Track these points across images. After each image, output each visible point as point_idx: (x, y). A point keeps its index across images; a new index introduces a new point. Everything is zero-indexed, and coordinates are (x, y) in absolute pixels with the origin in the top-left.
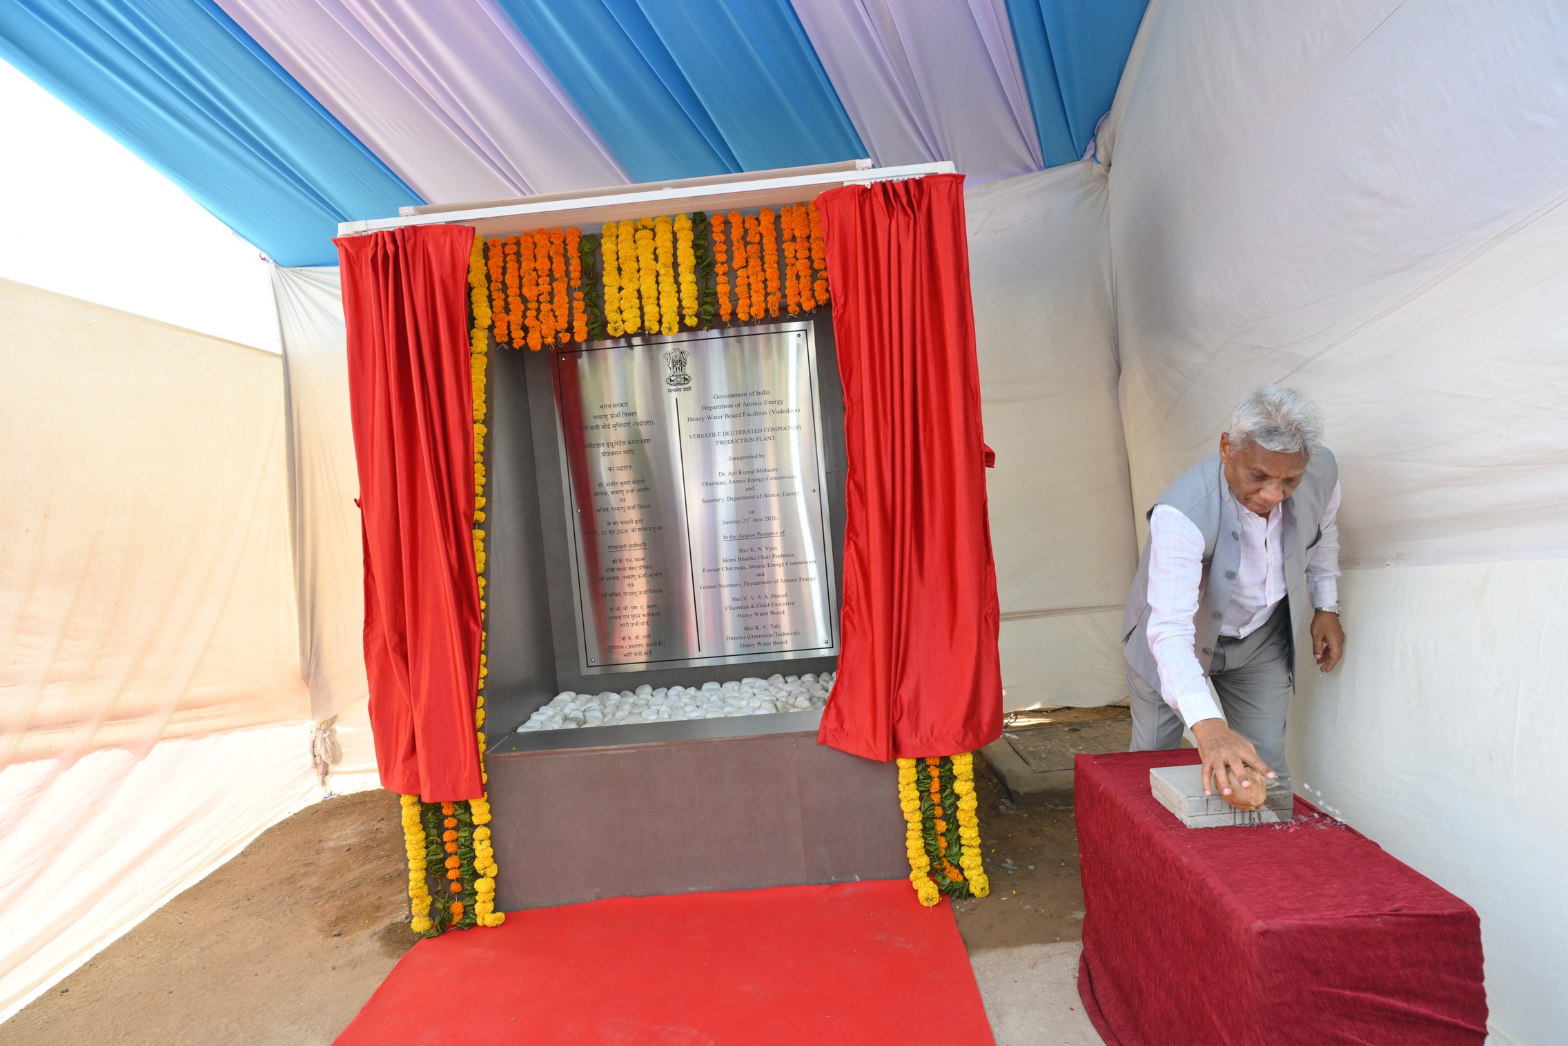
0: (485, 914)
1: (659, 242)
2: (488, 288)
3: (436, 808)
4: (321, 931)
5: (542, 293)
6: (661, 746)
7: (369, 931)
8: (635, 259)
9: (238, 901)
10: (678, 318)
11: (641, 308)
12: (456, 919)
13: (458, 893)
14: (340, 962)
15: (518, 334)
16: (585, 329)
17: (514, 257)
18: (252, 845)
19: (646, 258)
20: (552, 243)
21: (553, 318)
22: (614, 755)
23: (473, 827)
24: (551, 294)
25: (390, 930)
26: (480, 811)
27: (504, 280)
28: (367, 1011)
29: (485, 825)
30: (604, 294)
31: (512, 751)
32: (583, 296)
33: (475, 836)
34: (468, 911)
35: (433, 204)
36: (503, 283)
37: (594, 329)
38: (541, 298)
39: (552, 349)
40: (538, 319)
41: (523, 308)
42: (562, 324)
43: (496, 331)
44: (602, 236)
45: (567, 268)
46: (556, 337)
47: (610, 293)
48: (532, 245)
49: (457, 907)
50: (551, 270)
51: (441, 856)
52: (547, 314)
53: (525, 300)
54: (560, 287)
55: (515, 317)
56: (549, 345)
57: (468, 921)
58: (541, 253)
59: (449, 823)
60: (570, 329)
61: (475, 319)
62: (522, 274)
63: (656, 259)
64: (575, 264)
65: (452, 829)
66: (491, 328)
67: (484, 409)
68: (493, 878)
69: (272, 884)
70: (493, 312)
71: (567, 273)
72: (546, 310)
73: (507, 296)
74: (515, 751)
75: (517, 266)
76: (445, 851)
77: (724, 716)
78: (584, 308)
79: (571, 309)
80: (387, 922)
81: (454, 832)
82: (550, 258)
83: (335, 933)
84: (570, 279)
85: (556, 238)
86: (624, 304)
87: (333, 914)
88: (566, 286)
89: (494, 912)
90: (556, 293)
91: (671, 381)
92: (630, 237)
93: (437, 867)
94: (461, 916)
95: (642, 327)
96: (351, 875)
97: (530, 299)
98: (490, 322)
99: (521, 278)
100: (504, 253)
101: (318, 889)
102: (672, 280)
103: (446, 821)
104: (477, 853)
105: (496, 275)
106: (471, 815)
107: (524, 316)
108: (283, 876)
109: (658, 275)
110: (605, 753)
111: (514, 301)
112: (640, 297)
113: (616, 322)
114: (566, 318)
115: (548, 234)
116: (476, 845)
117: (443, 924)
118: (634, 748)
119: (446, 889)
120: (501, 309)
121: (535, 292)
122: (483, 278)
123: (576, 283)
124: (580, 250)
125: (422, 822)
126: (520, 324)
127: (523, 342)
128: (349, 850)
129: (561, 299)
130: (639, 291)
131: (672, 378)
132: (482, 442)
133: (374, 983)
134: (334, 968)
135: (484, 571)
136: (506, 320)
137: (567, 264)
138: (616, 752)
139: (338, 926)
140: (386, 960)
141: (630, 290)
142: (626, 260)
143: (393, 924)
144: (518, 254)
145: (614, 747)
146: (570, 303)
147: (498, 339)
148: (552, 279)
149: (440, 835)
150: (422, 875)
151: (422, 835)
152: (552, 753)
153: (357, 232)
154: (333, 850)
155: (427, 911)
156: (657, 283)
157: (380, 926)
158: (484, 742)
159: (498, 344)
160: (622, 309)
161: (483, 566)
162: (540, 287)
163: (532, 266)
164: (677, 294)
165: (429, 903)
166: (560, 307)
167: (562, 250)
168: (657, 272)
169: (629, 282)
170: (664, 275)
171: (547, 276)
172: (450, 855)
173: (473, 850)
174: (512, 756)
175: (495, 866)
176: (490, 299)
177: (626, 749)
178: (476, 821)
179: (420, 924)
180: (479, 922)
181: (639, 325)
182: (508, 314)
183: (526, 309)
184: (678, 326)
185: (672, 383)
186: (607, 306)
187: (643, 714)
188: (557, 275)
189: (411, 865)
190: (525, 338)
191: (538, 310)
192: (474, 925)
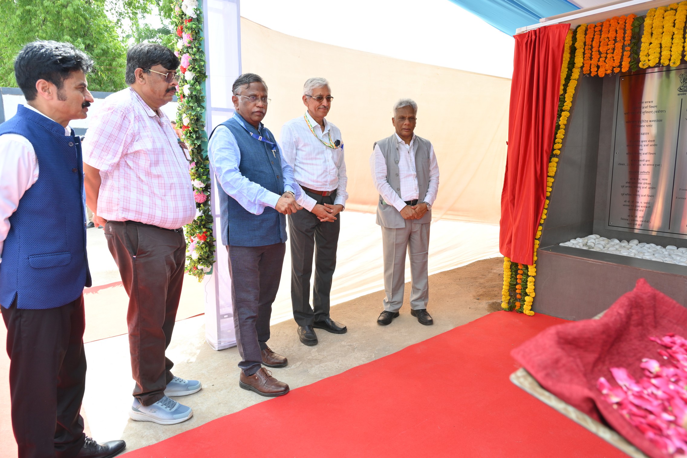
0: (527, 310)
1: (677, 17)
2: (584, 49)
3: (517, 265)
4: (474, 296)
5: (609, 49)
6: (614, 265)
7: (487, 301)
8: (661, 27)
9: (456, 279)
10: (681, 57)
11: (660, 53)
12: (517, 308)
13: (519, 299)
14: (473, 307)
15: (594, 69)
16: (628, 65)
17: (598, 33)
18: (471, 264)
19: (668, 25)
20: (619, 23)
21: (613, 61)
22: (591, 263)
23: (528, 276)
24: (614, 49)
25: (493, 303)
26: (532, 271)
27: (592, 44)
28: (471, 323)
29: (533, 277)
30: (641, 47)
31: (550, 251)
32: (630, 48)
33: (528, 279)
34: (521, 306)
35: (583, 8)
36: (591, 45)
37: (632, 65)
38: (608, 52)
39: (610, 76)
40: (605, 61)
41: (599, 56)
42: (617, 63)
43: (584, 69)
44: (645, 17)
45: (624, 35)
46: (613, 70)
47: (644, 46)
48: (608, 25)
49: (518, 304)
50: (616, 37)
51: (515, 283)
52: (609, 59)
53: (600, 53)
54: (619, 45)
55: (594, 62)
56: (609, 74)
57: (520, 310)
58: (612, 29)
59: (519, 272)
60: (620, 66)
61: (575, 64)
62: (601, 41)
63: (674, 26)
64: (629, 32)
65: (521, 274)
66: (582, 67)
67: (570, 105)
68: (533, 298)
69: (469, 278)
70: (584, 60)
71: (624, 38)
72: (610, 57)
73: (592, 52)
74: (551, 251)
75: (599, 36)
76: (517, 282)
77: (662, 261)
78: (629, 55)
79: (622, 55)
80: (494, 301)
81: (521, 276)
82: (616, 31)
83: (477, 298)
84: (624, 41)
85: (621, 21)
86: (650, 52)
87: (481, 293)
88: (622, 44)
89: (531, 310)
90: (616, 48)
91: (681, 89)
92: (661, 15)
93: (513, 286)
94: (519, 308)
95: (659, 63)
96: (494, 283)
97: (603, 53)
98: (582, 65)
99: (600, 42)
100: (594, 31)
101: (482, 284)
102: (681, 36)
103: (519, 271)
104: (528, 286)
105: (588, 42)
106: (528, 271)
107: (599, 61)
108: (473, 276)
109: (674, 34)
110: (588, 261)
111: (595, 54)
112: (661, 47)
113: (645, 61)
114: (619, 60)
115: (617, 19)
116: (528, 283)
117: (511, 308)
118: (601, 263)
119: (515, 296)
120: (588, 58)
121: (606, 48)
122: (582, 44)
123: (627, 42)
124: (633, 25)
125: (511, 268)
126: (596, 65)
127: (596, 73)
128: (499, 275)
129: (618, 51)
130: (661, 44)
131: (682, 88)
132: (566, 119)
133: (478, 317)
134: (470, 308)
135: (555, 175)
136: (590, 63)
137: (624, 33)
138: (593, 262)
139: (479, 297)
140: (487, 312)
141: (655, 43)
142: (655, 28)
143: (496, 302)
144: (601, 31)
145: (592, 260)
146: (623, 53)
147: (584, 73)
148: (615, 41)
149: (516, 275)
150: (507, 288)
151: (510, 273)
152: (564, 256)
153: (523, 32)
154: (495, 273)
155: (507, 301)
156: (672, 39)
157: (491, 301)
158: (538, 245)
159: (584, 75)
160: (650, 54)
161: (554, 173)
162: (609, 46)
163: (606, 36)
164: (683, 44)
165: (508, 299)
166: (617, 55)
167: (623, 26)
168: (674, 33)
169: (655, 40)
170: (676, 34)
171: (613, 40)
172: (519, 284)
173: (527, 285)
174: (548, 253)
175: (534, 294)
176: (584, 53)
177: (597, 262)
178: (529, 274)
179: (504, 305)
180: (524, 312)
181: (657, 62)
182: (591, 60)
183: (600, 57)
184: (680, 61)
185: (681, 90)
186: (641, 54)
187: (621, 252)
188: (618, 39)
189: (504, 283)
190: (597, 71)
191: (606, 58)
192: (522, 312)
